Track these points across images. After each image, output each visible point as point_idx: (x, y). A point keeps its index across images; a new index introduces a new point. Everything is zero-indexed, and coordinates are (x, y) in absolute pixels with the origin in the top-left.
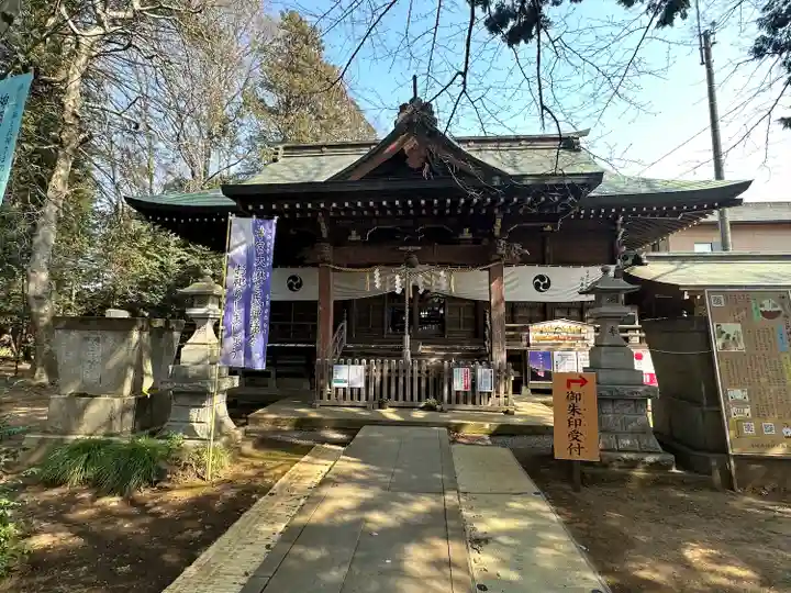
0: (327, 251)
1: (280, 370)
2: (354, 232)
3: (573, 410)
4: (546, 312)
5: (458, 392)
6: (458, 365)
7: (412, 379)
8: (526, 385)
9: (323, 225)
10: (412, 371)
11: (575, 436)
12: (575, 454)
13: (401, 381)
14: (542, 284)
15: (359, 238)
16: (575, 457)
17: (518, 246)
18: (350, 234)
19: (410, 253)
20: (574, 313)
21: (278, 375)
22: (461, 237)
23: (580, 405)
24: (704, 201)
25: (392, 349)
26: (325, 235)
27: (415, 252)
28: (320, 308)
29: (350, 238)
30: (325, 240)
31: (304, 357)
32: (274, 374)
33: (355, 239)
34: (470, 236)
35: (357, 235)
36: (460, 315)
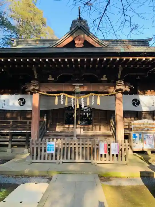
1: (13, 143)
5: (102, 155)
9: (35, 72)
14: (136, 103)
15: (53, 79)
18: (49, 77)
22: (102, 79)
27: (80, 86)
29: (49, 79)
30: (36, 79)
31: (25, 137)
32: (10, 146)
33: (51, 79)
34: (106, 79)
35: (52, 78)
36: (99, 117)
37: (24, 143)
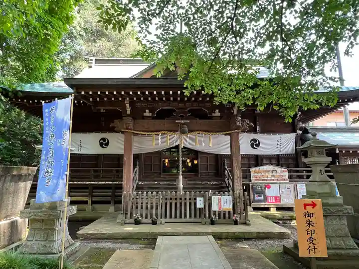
0: (130, 122)
1: (95, 199)
2: (147, 111)
3: (309, 224)
4: (258, 161)
5: (215, 211)
6: (214, 194)
7: (185, 203)
8: (250, 205)
9: (128, 106)
10: (185, 199)
11: (311, 240)
12: (312, 252)
13: (178, 205)
14: (255, 144)
15: (151, 114)
16: (312, 255)
17: (247, 121)
18: (145, 112)
19: (183, 124)
20: (274, 161)
21: (93, 203)
22: (213, 115)
23: (313, 220)
24: (351, 97)
25: (169, 184)
26: (128, 112)
27: (185, 124)
28: (125, 159)
29: (145, 114)
30: (129, 116)
31: (111, 190)
32: (90, 202)
33: (148, 115)
34: (219, 114)
35: (149, 113)
36: (207, 162)
37: (109, 199)
